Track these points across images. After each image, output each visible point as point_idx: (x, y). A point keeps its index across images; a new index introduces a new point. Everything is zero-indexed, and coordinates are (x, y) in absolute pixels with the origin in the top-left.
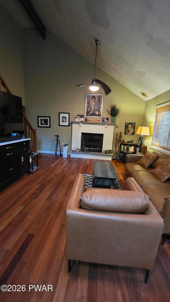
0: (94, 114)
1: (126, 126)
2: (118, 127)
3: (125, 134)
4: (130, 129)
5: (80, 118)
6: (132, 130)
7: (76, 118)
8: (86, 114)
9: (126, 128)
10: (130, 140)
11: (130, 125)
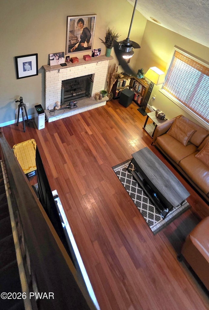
0: (80, 49)
5: (58, 59)
7: (52, 60)
8: (69, 50)
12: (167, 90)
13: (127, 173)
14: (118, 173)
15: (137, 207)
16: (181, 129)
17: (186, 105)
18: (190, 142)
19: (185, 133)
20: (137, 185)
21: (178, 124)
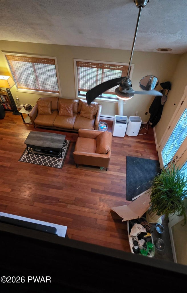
12: (21, 88)
13: (30, 155)
14: (25, 160)
15: (46, 166)
16: (43, 106)
17: (38, 90)
18: (52, 110)
19: (46, 107)
20: (40, 156)
21: (41, 105)
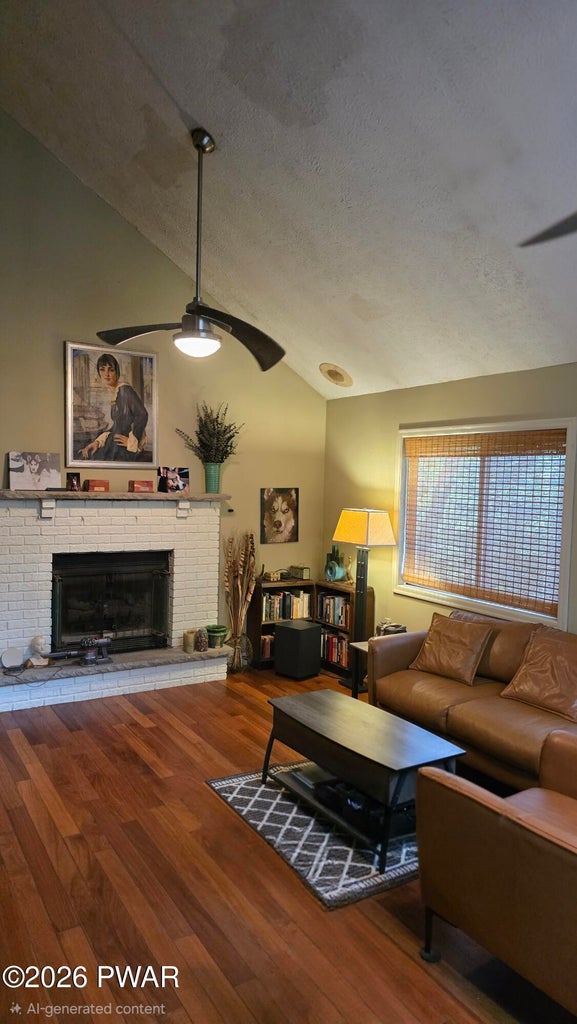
1: (266, 507)
2: (231, 511)
3: (263, 541)
4: (280, 517)
5: (39, 472)
6: (287, 521)
7: (16, 470)
9: (267, 514)
10: (284, 567)
11: (280, 499)
13: (262, 789)
14: (230, 790)
16: (449, 638)
21: (441, 628)
